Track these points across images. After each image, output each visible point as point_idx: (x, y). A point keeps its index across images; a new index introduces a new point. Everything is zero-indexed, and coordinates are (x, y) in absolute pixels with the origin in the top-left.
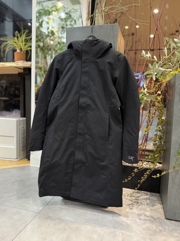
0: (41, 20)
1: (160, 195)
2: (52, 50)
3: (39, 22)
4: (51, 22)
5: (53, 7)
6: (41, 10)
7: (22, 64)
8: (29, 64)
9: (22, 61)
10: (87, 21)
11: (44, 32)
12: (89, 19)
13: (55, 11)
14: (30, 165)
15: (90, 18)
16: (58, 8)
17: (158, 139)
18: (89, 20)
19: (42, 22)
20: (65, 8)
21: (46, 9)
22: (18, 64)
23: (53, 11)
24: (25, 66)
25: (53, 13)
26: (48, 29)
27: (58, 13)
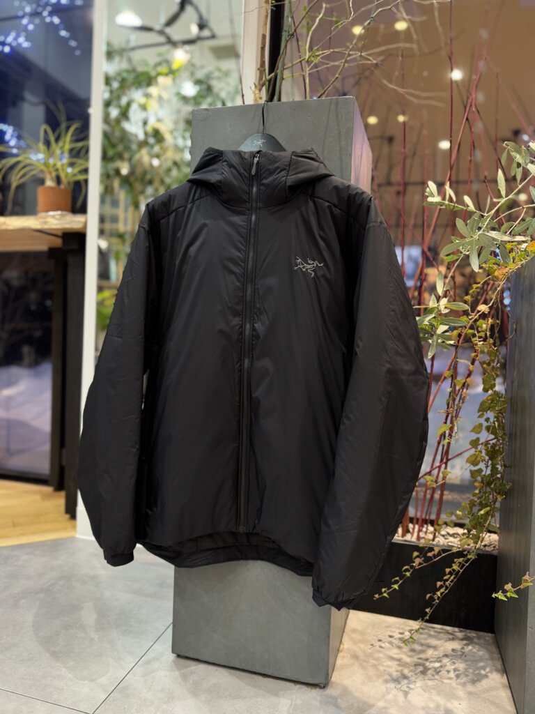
0: (124, 101)
1: (496, 637)
2: (156, 184)
3: (119, 106)
4: (153, 105)
5: (159, 64)
6: (128, 71)
7: (57, 221)
8: (78, 222)
9: (59, 212)
10: (257, 92)
11: (132, 134)
12: (263, 86)
13: (167, 75)
14: (78, 536)
15: (267, 83)
16: (175, 66)
17: (483, 454)
18: (264, 89)
19: (129, 105)
20: (193, 65)
21: (140, 69)
22: (46, 223)
23: (159, 74)
24: (67, 226)
25: (161, 80)
26: (145, 123)
27: (174, 80)
